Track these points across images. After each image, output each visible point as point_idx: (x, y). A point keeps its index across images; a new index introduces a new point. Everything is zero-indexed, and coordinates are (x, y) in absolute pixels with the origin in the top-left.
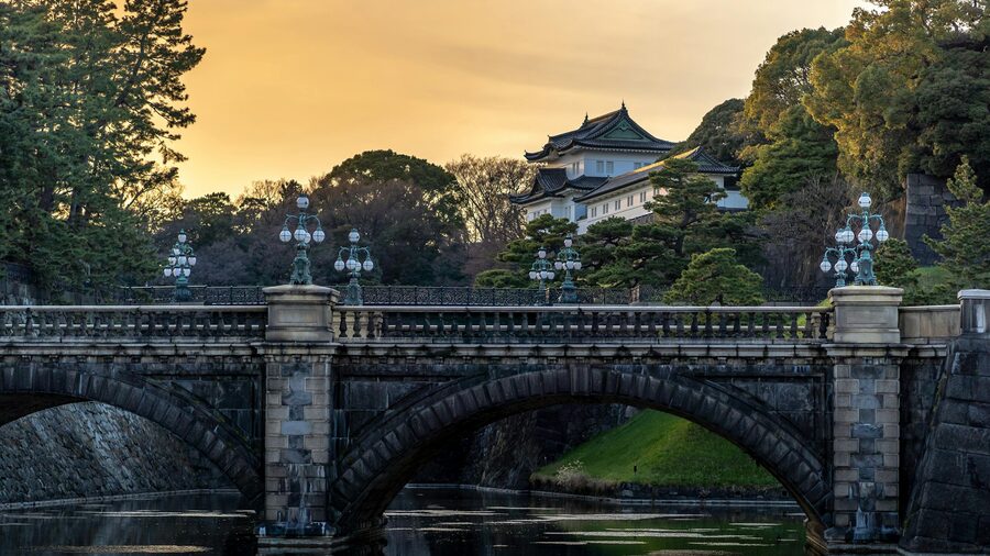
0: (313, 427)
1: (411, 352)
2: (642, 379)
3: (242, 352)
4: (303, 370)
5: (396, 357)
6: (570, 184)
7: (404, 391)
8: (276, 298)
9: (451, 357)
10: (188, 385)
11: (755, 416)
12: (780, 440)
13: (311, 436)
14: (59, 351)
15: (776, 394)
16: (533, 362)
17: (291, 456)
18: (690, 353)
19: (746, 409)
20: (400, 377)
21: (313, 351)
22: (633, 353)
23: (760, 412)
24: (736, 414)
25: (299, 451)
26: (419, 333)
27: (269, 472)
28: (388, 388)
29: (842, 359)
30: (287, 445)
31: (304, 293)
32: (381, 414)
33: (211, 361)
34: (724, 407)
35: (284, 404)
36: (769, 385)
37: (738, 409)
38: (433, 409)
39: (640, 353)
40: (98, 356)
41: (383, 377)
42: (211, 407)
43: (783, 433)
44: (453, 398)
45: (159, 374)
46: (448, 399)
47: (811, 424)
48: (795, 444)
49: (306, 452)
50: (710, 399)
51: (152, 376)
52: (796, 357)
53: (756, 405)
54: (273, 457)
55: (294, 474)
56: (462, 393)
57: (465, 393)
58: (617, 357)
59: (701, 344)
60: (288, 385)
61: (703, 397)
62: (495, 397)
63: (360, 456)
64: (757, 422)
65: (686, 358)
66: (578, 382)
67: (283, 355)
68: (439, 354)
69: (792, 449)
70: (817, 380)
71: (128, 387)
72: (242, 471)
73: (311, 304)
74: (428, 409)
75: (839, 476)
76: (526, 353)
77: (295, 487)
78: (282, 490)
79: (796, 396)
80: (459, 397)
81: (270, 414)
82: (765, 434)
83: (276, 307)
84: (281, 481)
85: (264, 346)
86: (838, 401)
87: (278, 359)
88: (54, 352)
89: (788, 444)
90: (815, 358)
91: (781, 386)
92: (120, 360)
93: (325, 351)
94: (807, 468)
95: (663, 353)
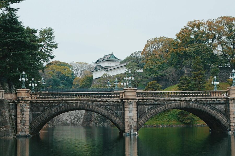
0: (134, 114)
1: (151, 100)
2: (194, 104)
3: (119, 101)
4: (132, 104)
5: (148, 101)
6: (103, 68)
7: (149, 107)
8: (126, 90)
9: (158, 101)
10: (108, 107)
11: (215, 111)
12: (219, 115)
13: (134, 116)
14: (84, 101)
15: (219, 107)
16: (174, 101)
17: (130, 120)
18: (203, 99)
19: (213, 109)
20: (148, 105)
21: (134, 100)
22: (192, 99)
23: (215, 110)
24: (211, 110)
25: (131, 119)
26: (152, 96)
27: (126, 123)
28: (147, 107)
29: (231, 100)
30: (129, 118)
31: (132, 89)
32: (145, 112)
33: (113, 102)
34: (209, 109)
35: (128, 110)
36: (217, 105)
37: (212, 110)
38: (155, 111)
39: (194, 100)
40: (91, 102)
41: (145, 105)
42: (113, 111)
43: (220, 114)
44: (159, 109)
45: (103, 105)
46: (158, 109)
47: (225, 112)
48: (222, 116)
49: (132, 119)
50: (206, 108)
51: (101, 105)
52: (222, 100)
53: (214, 109)
54: (126, 120)
55: (130, 123)
56: (161, 108)
57: (161, 107)
58: (189, 100)
59: (204, 97)
60: (129, 106)
61: (205, 108)
62: (167, 108)
63: (142, 120)
64: (215, 112)
65: (202, 100)
66: (182, 105)
67: (128, 101)
68: (156, 100)
69: (222, 117)
70: (226, 104)
71: (97, 108)
72: (120, 123)
73: (133, 91)
74: (154, 111)
75: (231, 121)
76: (173, 100)
77: (131, 126)
78: (128, 126)
79: (222, 107)
80: (160, 108)
81: (125, 112)
82: (217, 114)
83: (126, 92)
84: (128, 124)
85: (124, 99)
86: (231, 108)
87: (127, 102)
88: (83, 101)
89: (221, 116)
90: (225, 100)
91: (219, 105)
92: (95, 102)
93: (136, 100)
94: (225, 120)
95: (198, 99)
